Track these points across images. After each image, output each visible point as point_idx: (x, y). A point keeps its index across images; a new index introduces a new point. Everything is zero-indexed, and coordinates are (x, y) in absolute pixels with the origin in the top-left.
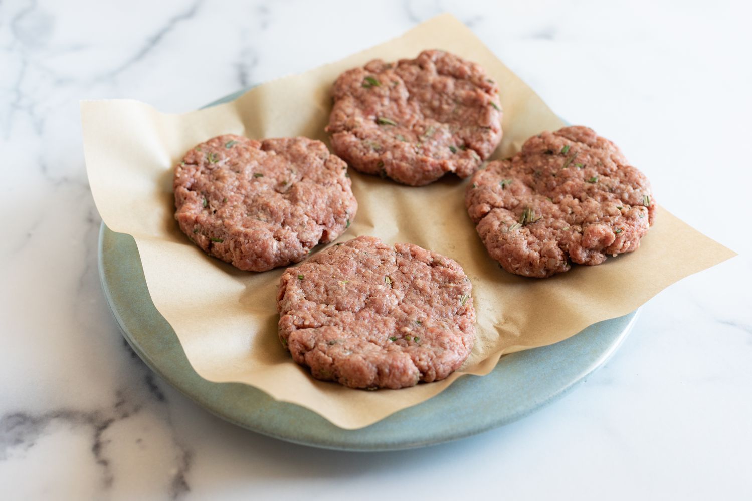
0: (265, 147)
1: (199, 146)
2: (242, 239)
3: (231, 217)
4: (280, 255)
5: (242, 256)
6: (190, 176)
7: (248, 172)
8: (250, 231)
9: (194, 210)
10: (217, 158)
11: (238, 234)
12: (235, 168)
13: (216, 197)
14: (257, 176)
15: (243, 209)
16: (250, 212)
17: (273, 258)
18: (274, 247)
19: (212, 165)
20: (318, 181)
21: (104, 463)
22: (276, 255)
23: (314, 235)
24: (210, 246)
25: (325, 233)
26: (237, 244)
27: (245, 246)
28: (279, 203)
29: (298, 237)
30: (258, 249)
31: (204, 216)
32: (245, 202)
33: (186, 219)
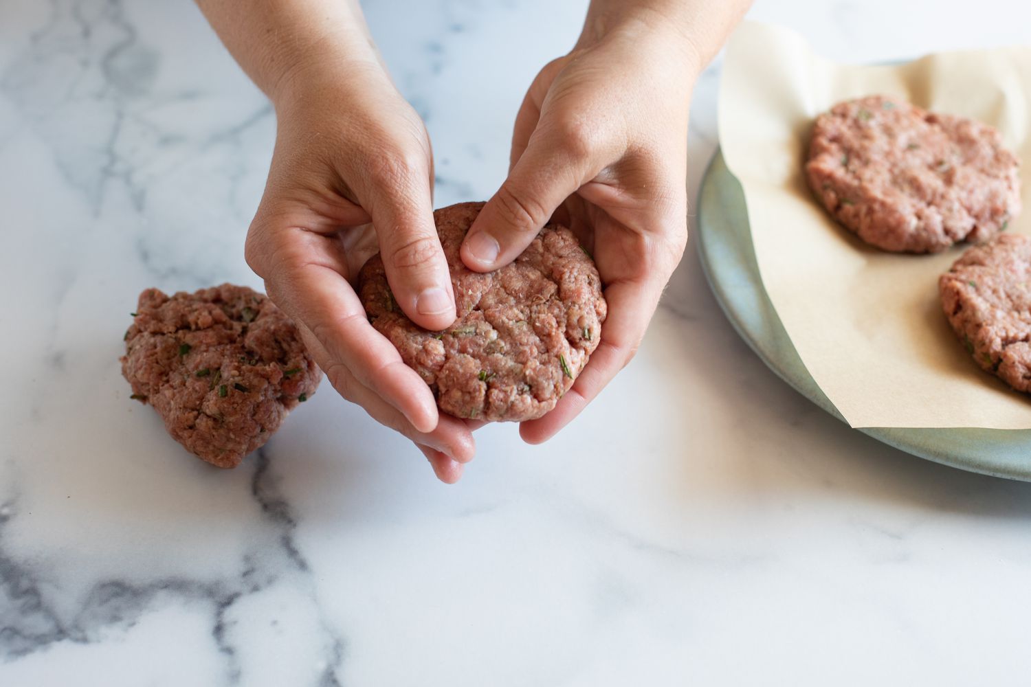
0: (931, 120)
1: (854, 102)
2: (877, 207)
3: (871, 181)
4: (916, 238)
5: (872, 226)
6: (834, 126)
7: (902, 140)
8: (889, 200)
9: (830, 163)
10: (870, 116)
11: (874, 200)
12: (888, 132)
13: (858, 156)
14: (912, 147)
15: (886, 176)
16: (895, 182)
17: (906, 238)
18: (913, 224)
19: (863, 121)
20: (982, 171)
21: (229, 651)
22: (912, 236)
23: (962, 225)
24: (838, 207)
25: (975, 229)
26: (871, 211)
27: (879, 214)
28: (931, 181)
29: (943, 222)
30: (892, 221)
31: (840, 173)
32: (891, 171)
33: (819, 172)
